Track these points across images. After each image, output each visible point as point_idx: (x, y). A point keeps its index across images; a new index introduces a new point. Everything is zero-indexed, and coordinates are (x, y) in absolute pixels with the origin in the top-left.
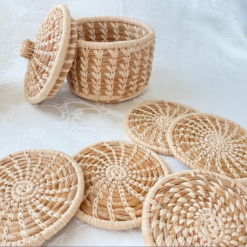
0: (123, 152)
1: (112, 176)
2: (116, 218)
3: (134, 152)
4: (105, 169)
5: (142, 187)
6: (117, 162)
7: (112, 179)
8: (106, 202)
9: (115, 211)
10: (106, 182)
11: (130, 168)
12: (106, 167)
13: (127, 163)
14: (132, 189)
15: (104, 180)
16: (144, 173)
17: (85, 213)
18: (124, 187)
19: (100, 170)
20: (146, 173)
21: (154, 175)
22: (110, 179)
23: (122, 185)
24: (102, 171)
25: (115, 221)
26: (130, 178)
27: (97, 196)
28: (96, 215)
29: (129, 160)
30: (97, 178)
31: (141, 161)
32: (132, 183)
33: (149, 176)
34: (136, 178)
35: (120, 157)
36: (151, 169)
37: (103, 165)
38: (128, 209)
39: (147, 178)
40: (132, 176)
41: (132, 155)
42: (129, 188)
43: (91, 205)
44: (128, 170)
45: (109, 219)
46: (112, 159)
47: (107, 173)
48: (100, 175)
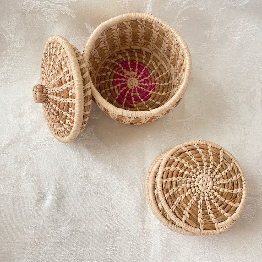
0: (226, 171)
1: (200, 183)
2: (174, 210)
3: (233, 179)
4: (200, 173)
5: (208, 208)
6: (214, 174)
7: (197, 185)
8: (179, 196)
9: (178, 206)
10: (192, 183)
11: (216, 188)
12: (202, 172)
13: (219, 182)
14: (202, 203)
15: (192, 180)
16: (221, 201)
17: (162, 189)
18: (198, 197)
19: (197, 170)
20: (222, 202)
21: (226, 209)
22: (196, 184)
23: (199, 195)
24: (198, 173)
25: (172, 212)
26: (209, 195)
27: (178, 187)
28: (166, 198)
29: (223, 182)
30: (190, 175)
31: (230, 191)
32: (206, 200)
33: (222, 206)
34: (212, 199)
35: (220, 173)
36: (228, 203)
37: (202, 169)
38: (186, 213)
39: (219, 206)
40: (211, 195)
41: (229, 180)
42: (200, 201)
43: (170, 189)
44: (214, 188)
45: (171, 207)
46: (213, 169)
47: (198, 177)
48: (193, 174)
